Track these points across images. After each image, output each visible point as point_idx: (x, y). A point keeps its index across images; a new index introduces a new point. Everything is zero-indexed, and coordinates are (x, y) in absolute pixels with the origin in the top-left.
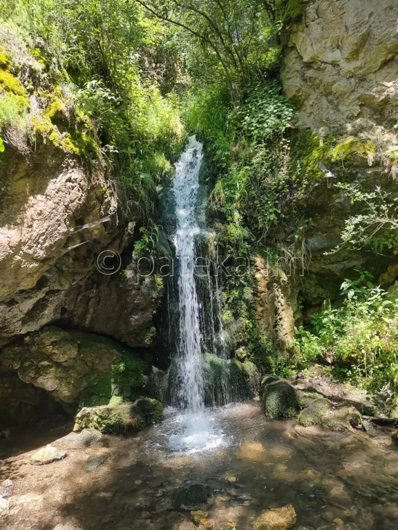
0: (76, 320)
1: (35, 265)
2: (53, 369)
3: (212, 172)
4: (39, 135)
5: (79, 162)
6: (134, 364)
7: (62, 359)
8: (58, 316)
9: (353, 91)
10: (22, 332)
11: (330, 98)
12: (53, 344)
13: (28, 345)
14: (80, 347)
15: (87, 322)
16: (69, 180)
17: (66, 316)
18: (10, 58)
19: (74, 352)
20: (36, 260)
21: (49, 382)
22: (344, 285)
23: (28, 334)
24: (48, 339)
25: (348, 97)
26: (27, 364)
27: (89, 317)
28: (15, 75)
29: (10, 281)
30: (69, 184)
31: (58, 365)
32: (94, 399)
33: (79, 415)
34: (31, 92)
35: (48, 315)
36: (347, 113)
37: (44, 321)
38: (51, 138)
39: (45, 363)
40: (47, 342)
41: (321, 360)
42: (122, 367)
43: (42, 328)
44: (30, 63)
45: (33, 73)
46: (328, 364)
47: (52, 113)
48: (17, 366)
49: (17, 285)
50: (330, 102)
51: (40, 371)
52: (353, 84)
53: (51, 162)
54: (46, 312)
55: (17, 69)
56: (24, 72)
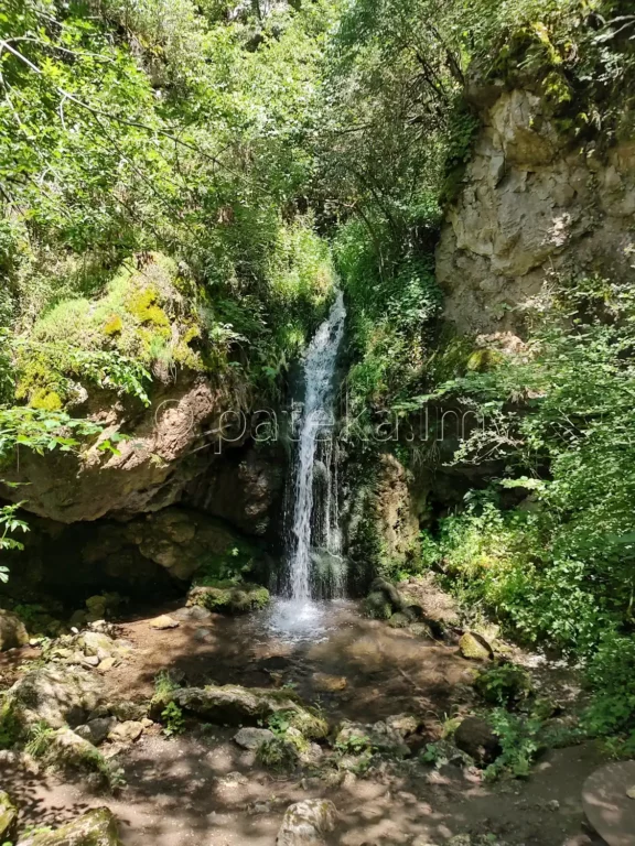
0: (195, 503)
1: (166, 465)
2: (171, 548)
3: (348, 356)
4: (178, 364)
5: (209, 378)
6: (246, 551)
7: (179, 539)
8: (179, 499)
9: (499, 293)
10: (146, 511)
11: (478, 293)
12: (173, 524)
13: (149, 522)
14: (197, 529)
15: (205, 506)
16: (199, 394)
17: (187, 499)
18: (158, 294)
19: (191, 535)
20: (167, 462)
21: (166, 559)
22: (468, 495)
23: (150, 512)
24: (170, 519)
25: (494, 297)
26: (148, 540)
27: (207, 501)
28: (161, 307)
29: (145, 478)
30: (199, 398)
31: (176, 544)
32: (206, 579)
33: (192, 593)
34: (173, 320)
35: (170, 498)
36: (491, 315)
37: (166, 504)
38: (187, 363)
39: (165, 542)
40: (168, 523)
41: (435, 567)
42: (235, 552)
43: (164, 509)
44: (174, 297)
45: (176, 304)
46: (442, 572)
47: (188, 338)
48: (138, 541)
49: (151, 480)
50: (477, 298)
51: (159, 548)
52: (501, 284)
53: (186, 380)
54: (169, 496)
55: (163, 303)
56: (169, 304)
